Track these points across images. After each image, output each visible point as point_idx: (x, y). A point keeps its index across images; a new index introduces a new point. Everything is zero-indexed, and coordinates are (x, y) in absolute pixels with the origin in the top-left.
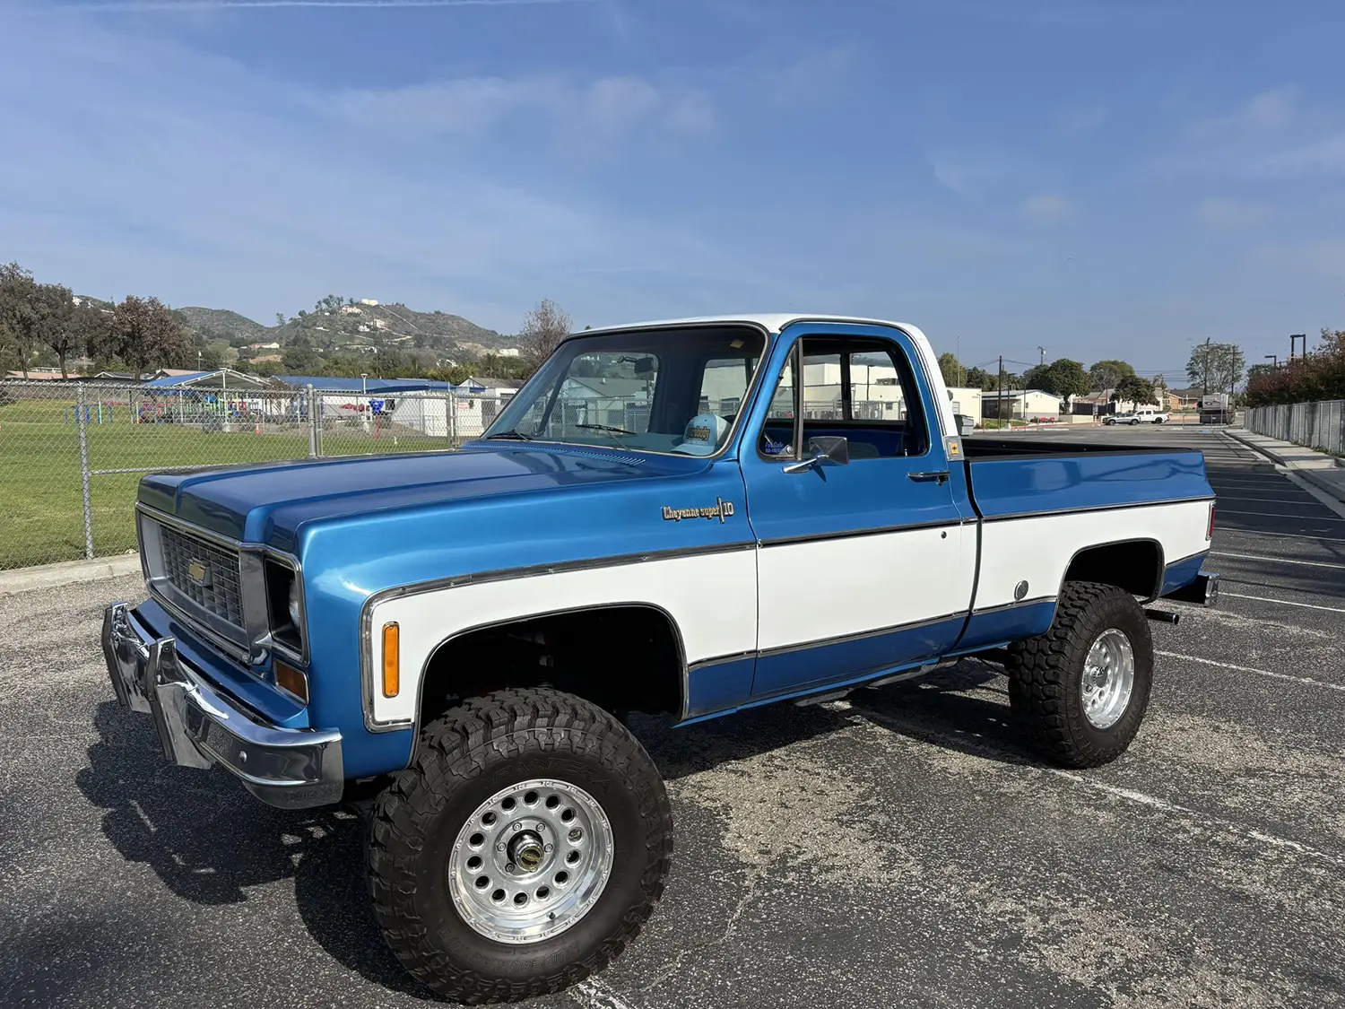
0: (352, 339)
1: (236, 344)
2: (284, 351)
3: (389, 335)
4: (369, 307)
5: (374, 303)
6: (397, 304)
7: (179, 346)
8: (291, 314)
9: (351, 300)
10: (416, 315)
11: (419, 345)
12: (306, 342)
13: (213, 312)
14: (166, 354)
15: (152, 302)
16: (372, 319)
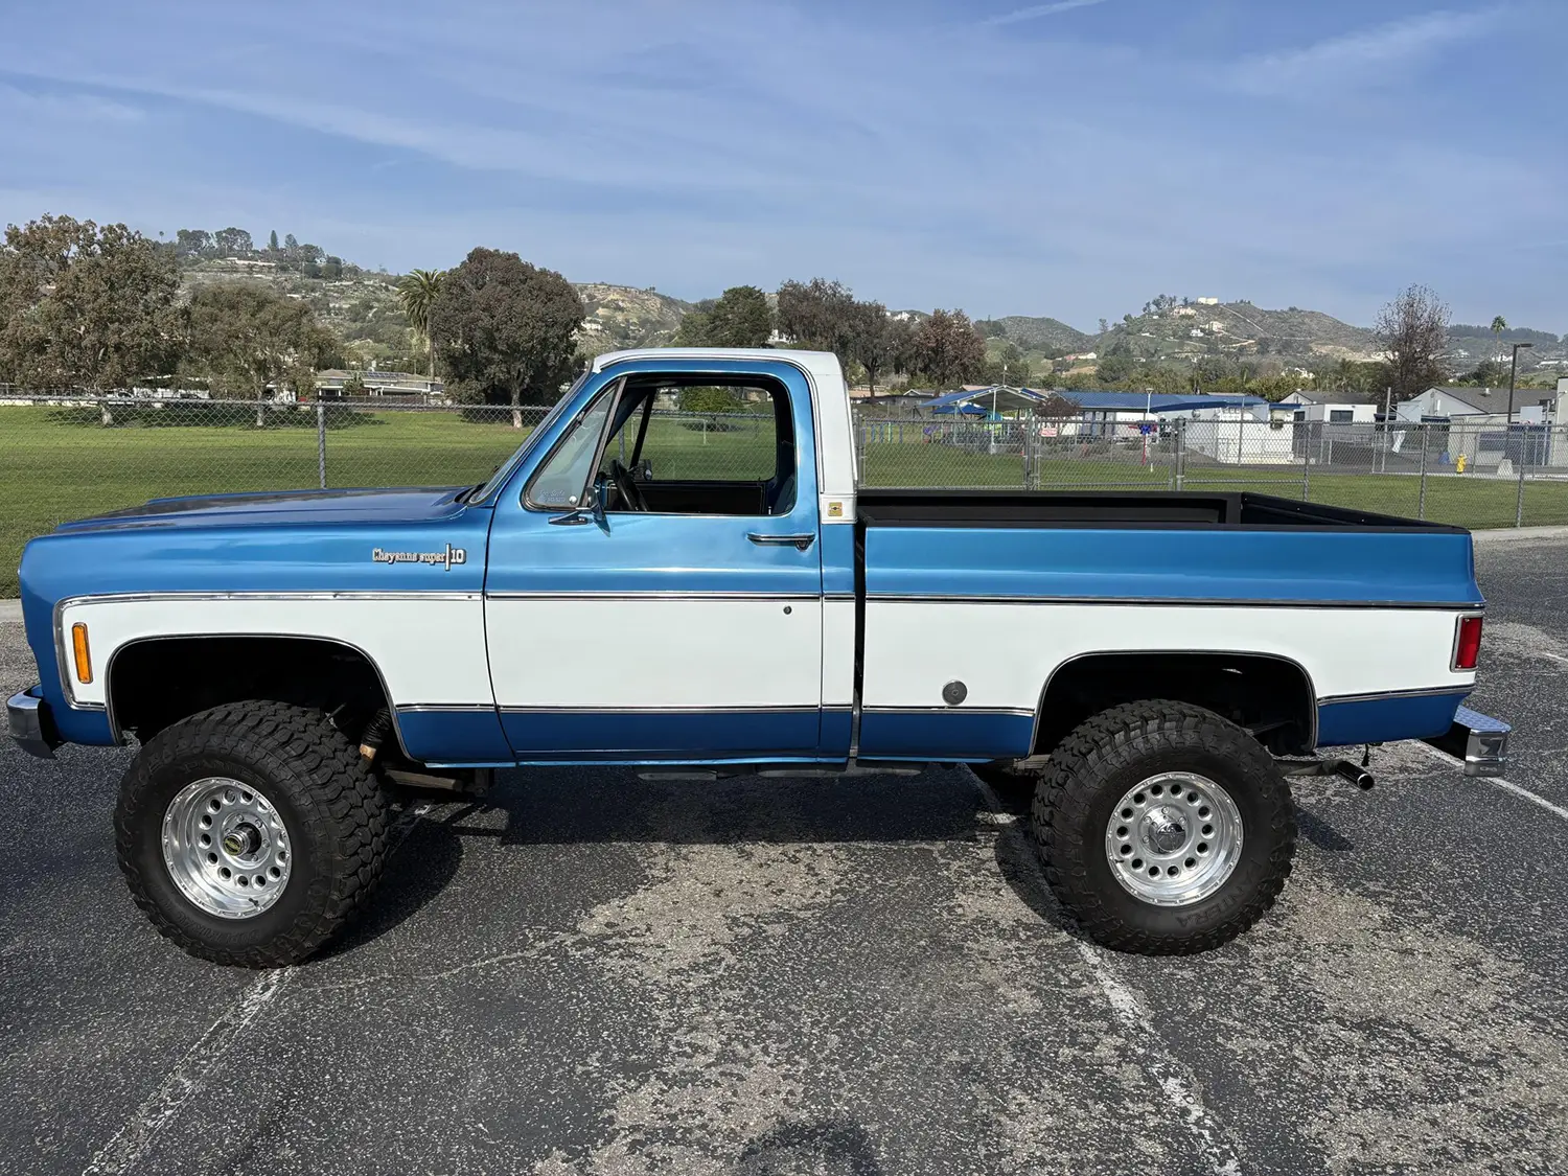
0: (1181, 345)
1: (1051, 356)
2: (1100, 362)
3: (1226, 340)
4: (1206, 306)
5: (1212, 301)
6: (1242, 301)
7: (979, 360)
8: (1116, 319)
9: (1186, 300)
10: (1264, 313)
11: (1263, 350)
12: (1127, 351)
13: (1035, 320)
14: (965, 368)
15: (958, 314)
16: (1207, 322)
